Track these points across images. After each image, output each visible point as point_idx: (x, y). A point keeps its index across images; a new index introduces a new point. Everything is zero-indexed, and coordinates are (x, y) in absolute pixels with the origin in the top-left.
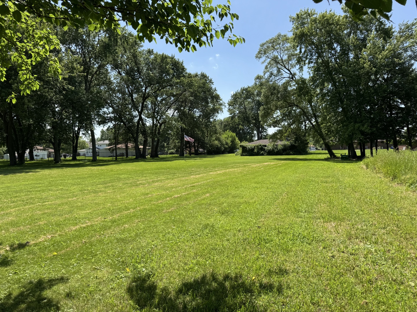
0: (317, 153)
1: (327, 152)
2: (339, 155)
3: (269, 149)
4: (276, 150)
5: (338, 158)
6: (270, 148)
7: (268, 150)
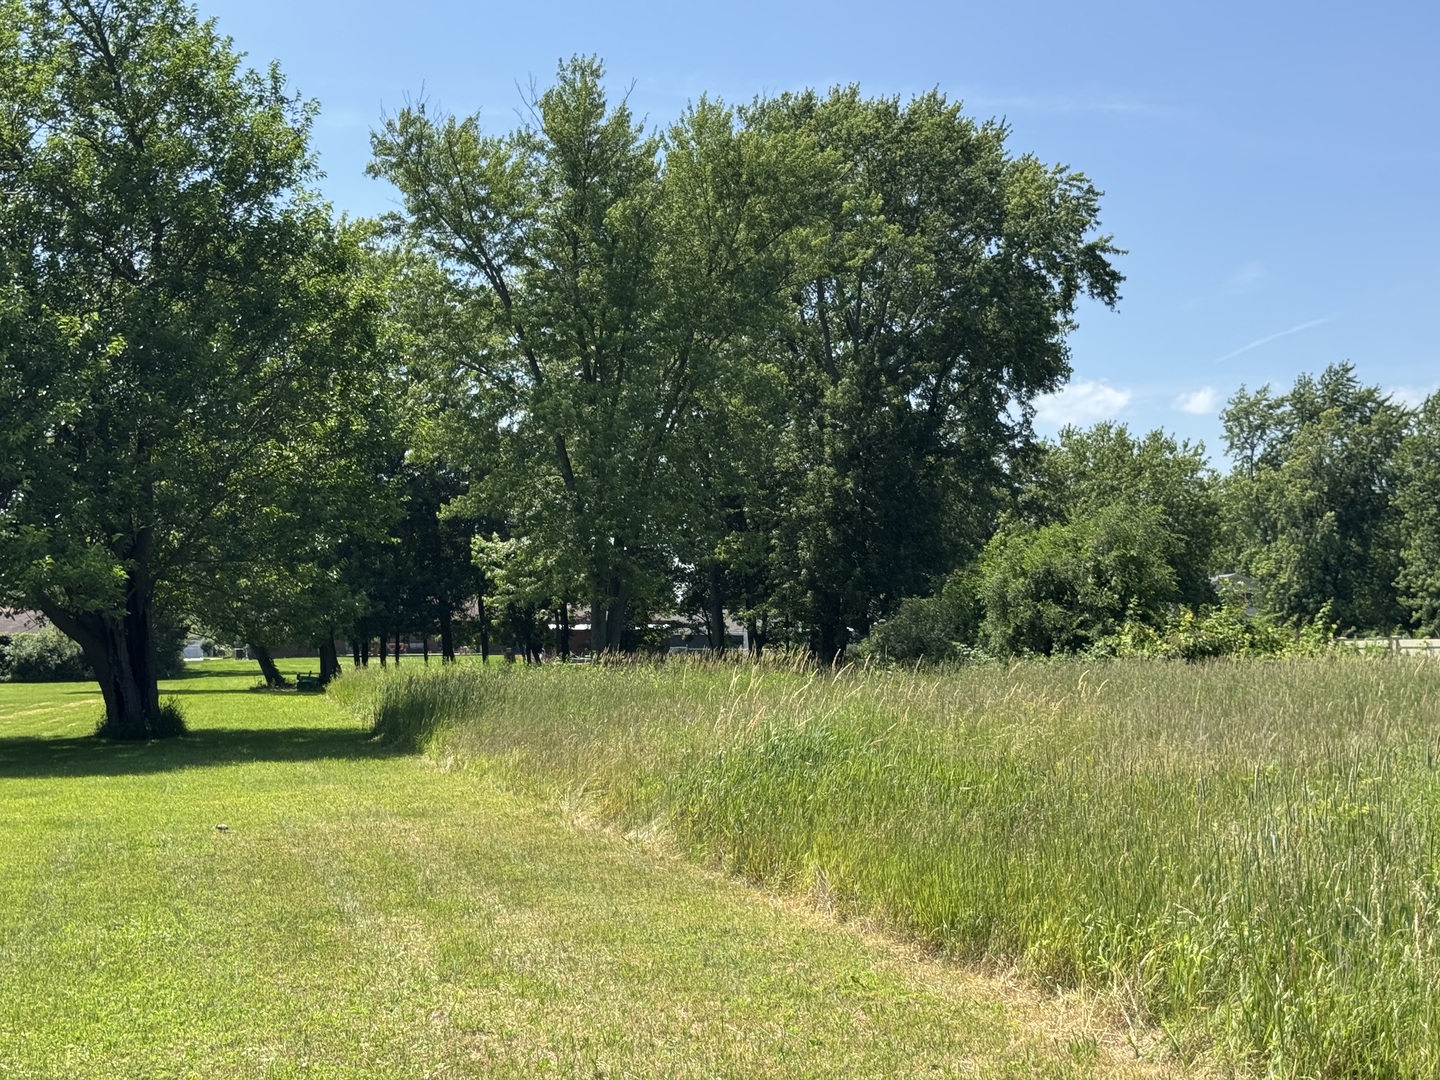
0: (218, 669)
1: (255, 665)
2: (293, 678)
3: (23, 654)
4: (55, 660)
5: (289, 686)
6: (29, 649)
7: (20, 658)
